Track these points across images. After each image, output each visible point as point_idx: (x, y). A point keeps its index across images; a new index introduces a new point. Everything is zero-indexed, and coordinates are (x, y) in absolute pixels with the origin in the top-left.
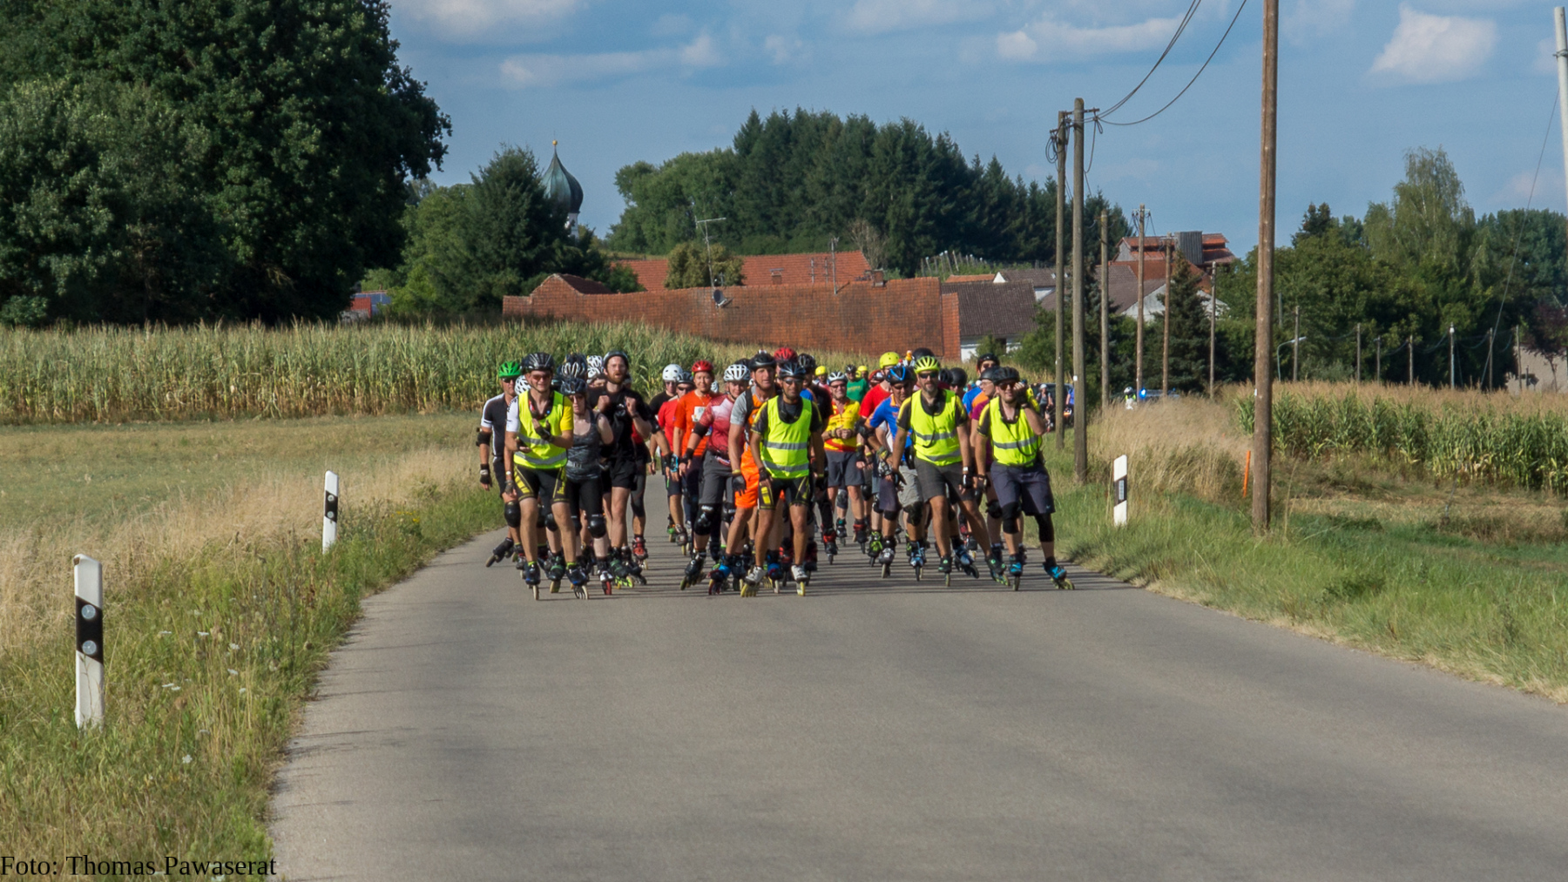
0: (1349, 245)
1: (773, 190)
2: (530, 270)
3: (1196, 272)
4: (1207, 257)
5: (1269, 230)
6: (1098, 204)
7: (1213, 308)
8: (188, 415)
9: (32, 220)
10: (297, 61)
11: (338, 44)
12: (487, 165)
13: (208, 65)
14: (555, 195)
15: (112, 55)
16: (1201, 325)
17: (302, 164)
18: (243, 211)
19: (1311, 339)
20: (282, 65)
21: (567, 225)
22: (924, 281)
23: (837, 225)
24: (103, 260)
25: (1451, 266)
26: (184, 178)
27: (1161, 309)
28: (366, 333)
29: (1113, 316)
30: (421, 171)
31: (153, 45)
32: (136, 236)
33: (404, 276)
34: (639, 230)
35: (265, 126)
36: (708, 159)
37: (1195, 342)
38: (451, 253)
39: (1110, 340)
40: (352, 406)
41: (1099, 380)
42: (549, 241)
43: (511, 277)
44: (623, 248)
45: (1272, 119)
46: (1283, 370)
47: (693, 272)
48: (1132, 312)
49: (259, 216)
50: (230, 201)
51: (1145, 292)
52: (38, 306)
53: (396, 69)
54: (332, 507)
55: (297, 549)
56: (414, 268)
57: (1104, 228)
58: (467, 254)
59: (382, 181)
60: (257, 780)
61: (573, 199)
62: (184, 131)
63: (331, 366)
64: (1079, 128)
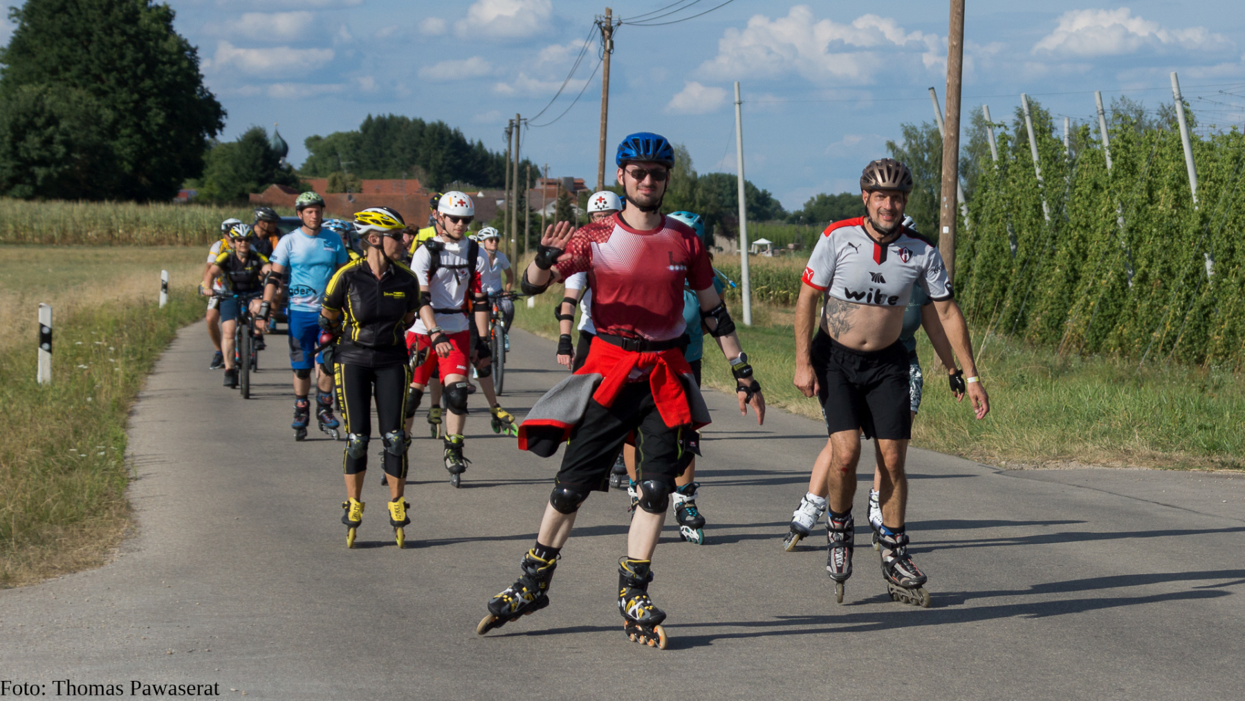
1: (377, 150)
2: (263, 182)
3: (570, 195)
4: (575, 188)
6: (527, 163)
7: (578, 212)
8: (100, 243)
9: (27, 150)
10: (155, 81)
11: (175, 74)
12: (243, 133)
13: (112, 82)
14: (276, 148)
15: (68, 75)
17: (156, 128)
18: (128, 150)
20: (148, 83)
21: (280, 162)
23: (406, 168)
24: (60, 169)
25: (686, 197)
26: (100, 133)
27: (554, 211)
28: (184, 208)
29: (533, 213)
30: (213, 134)
31: (87, 71)
32: (77, 159)
33: (204, 182)
34: (314, 166)
35: (139, 111)
36: (348, 135)
38: (226, 173)
39: (529, 224)
40: (177, 241)
41: (524, 242)
42: (272, 169)
43: (253, 185)
44: (306, 174)
45: (605, 126)
47: (340, 186)
48: (541, 212)
49: (135, 152)
50: (122, 145)
51: (547, 203)
52: (28, 189)
53: (202, 87)
54: (165, 287)
55: (146, 305)
56: (209, 179)
57: (528, 173)
58: (233, 173)
59: (194, 138)
60: (123, 409)
61: (284, 150)
62: (101, 112)
63: (167, 223)
64: (518, 127)
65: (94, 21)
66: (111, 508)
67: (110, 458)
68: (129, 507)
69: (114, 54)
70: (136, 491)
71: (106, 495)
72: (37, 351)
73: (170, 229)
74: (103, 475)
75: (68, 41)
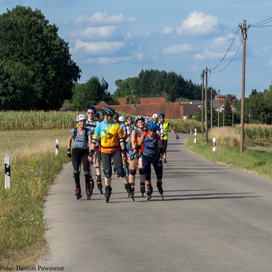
0: (260, 97)
1: (146, 85)
2: (98, 100)
3: (230, 102)
4: (232, 99)
5: (244, 94)
6: (211, 88)
7: (233, 109)
8: (29, 129)
10: (50, 58)
11: (59, 55)
12: (89, 79)
13: (32, 59)
14: (103, 85)
15: (13, 56)
16: (231, 112)
17: (52, 78)
18: (40, 88)
19: (253, 116)
20: (48, 59)
21: (105, 91)
22: (176, 103)
23: (159, 92)
24: (11, 97)
26: (28, 81)
27: (223, 109)
28: (65, 113)
29: (214, 111)
30: (76, 80)
31: (22, 54)
32: (18, 93)
33: (72, 101)
34: (119, 93)
35: (44, 71)
36: (133, 79)
37: (230, 116)
38: (82, 97)
39: (213, 115)
40: (62, 127)
41: (211, 123)
42: (101, 95)
43: (94, 102)
44: (116, 96)
45: (244, 71)
46: (247, 121)
47: (130, 101)
48: (217, 110)
49: (43, 89)
50: (37, 86)
51: (220, 106)
53: (71, 60)
54: (57, 146)
55: (50, 155)
56: (75, 100)
57: (212, 93)
58: (85, 97)
59: (68, 82)
60: (41, 200)
61: (107, 86)
62: (28, 72)
63: (57, 119)
64: (207, 73)
65: (24, 33)
66: (37, 242)
67: (36, 220)
68: (45, 241)
69: (33, 46)
70: (48, 235)
71: (35, 236)
72: (4, 176)
73: (59, 121)
74: (34, 228)
75: (13, 42)
